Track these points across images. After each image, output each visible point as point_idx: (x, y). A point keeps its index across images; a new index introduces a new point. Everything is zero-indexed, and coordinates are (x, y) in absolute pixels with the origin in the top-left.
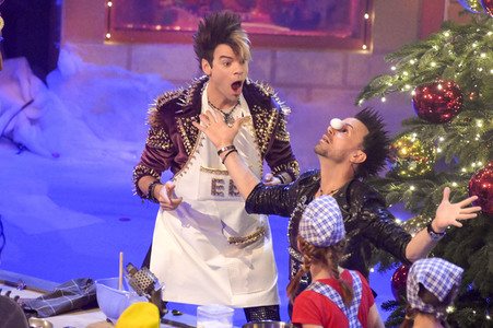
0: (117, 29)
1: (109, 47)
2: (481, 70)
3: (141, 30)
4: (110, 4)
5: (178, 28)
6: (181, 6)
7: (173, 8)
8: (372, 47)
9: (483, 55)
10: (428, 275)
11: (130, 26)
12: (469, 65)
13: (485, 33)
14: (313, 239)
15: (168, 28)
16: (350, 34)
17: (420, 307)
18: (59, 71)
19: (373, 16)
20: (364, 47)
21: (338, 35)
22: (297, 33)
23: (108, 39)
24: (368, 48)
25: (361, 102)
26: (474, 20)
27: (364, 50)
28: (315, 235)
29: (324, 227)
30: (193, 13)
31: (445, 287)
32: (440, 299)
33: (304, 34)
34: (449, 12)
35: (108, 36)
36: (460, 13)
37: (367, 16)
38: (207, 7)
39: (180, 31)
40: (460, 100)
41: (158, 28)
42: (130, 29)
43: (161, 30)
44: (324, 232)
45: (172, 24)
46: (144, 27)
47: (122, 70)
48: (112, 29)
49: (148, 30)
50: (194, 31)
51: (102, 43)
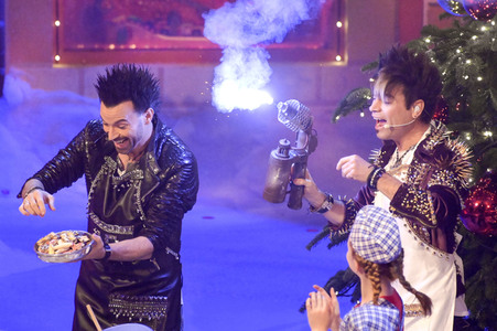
0: (66, 50)
1: (59, 70)
2: (467, 77)
3: (93, 50)
4: (58, 23)
5: (133, 47)
6: (136, 22)
7: (128, 24)
8: (346, 58)
9: (468, 62)
11: (81, 46)
12: (453, 73)
13: (469, 38)
14: (379, 258)
15: (122, 47)
16: (322, 44)
18: (5, 100)
19: (346, 24)
20: (338, 58)
21: (309, 47)
23: (57, 62)
24: (343, 59)
25: (338, 118)
26: (457, 23)
27: (338, 61)
28: (380, 253)
29: (390, 242)
30: (150, 30)
34: (429, 16)
35: (58, 58)
36: (441, 17)
37: (339, 24)
38: (164, 22)
39: (136, 49)
40: (445, 112)
41: (112, 47)
42: (80, 50)
43: (115, 50)
44: (391, 248)
45: (126, 42)
46: (96, 46)
47: (74, 95)
48: (61, 51)
49: (101, 50)
50: (152, 49)
51: (51, 67)
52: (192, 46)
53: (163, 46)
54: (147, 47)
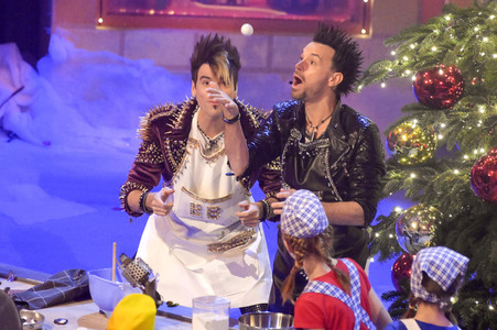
0: (109, 14)
1: (101, 32)
2: (483, 54)
3: (134, 14)
5: (172, 13)
8: (371, 31)
9: (486, 39)
10: (432, 263)
11: (123, 10)
12: (471, 49)
13: (487, 17)
15: (161, 13)
16: (349, 18)
17: (423, 296)
20: (364, 31)
21: (336, 19)
22: (294, 17)
23: (100, 24)
24: (367, 33)
25: (360, 87)
26: (476, 4)
27: (363, 34)
31: (449, 276)
32: (444, 288)
33: (301, 18)
35: (101, 20)
39: (175, 15)
40: (462, 86)
41: (152, 12)
42: (123, 14)
43: (155, 15)
44: (310, 221)
45: (165, 8)
46: (137, 11)
48: (104, 14)
49: (141, 14)
50: (188, 16)
51: (94, 28)
52: (226, 14)
53: (200, 14)
54: (184, 13)
